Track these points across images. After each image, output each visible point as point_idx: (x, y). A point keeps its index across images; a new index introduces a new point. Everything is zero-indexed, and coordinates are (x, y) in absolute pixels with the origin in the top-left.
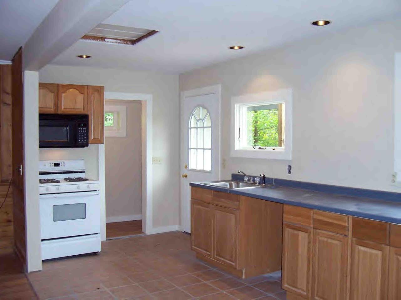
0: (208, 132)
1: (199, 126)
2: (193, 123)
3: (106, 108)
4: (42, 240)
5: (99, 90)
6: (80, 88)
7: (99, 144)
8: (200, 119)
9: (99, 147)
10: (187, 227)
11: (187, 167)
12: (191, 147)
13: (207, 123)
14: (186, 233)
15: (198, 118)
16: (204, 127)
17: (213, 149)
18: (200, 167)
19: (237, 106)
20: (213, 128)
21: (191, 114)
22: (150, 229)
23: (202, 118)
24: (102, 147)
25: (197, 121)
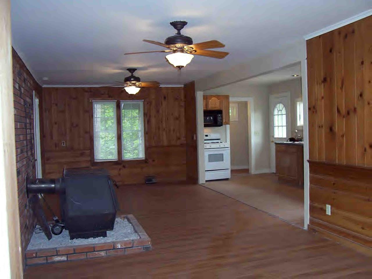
0: (284, 117)
1: (279, 114)
2: (276, 112)
3: (231, 105)
4: (206, 171)
5: (227, 97)
6: (218, 97)
7: (227, 125)
8: (280, 110)
9: (227, 126)
10: (274, 170)
11: (273, 136)
12: (275, 114)
13: (284, 112)
14: (273, 173)
15: (279, 110)
16: (282, 115)
17: (287, 126)
18: (280, 136)
19: (298, 103)
20: (287, 115)
21: (275, 107)
22: (253, 171)
23: (281, 109)
24: (228, 126)
25: (279, 111)
